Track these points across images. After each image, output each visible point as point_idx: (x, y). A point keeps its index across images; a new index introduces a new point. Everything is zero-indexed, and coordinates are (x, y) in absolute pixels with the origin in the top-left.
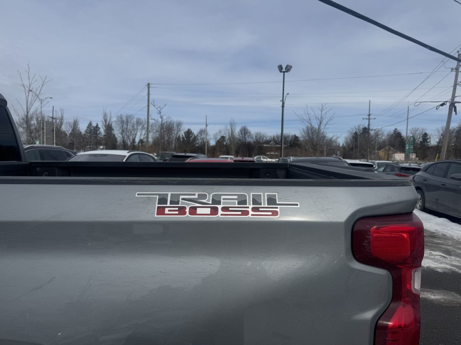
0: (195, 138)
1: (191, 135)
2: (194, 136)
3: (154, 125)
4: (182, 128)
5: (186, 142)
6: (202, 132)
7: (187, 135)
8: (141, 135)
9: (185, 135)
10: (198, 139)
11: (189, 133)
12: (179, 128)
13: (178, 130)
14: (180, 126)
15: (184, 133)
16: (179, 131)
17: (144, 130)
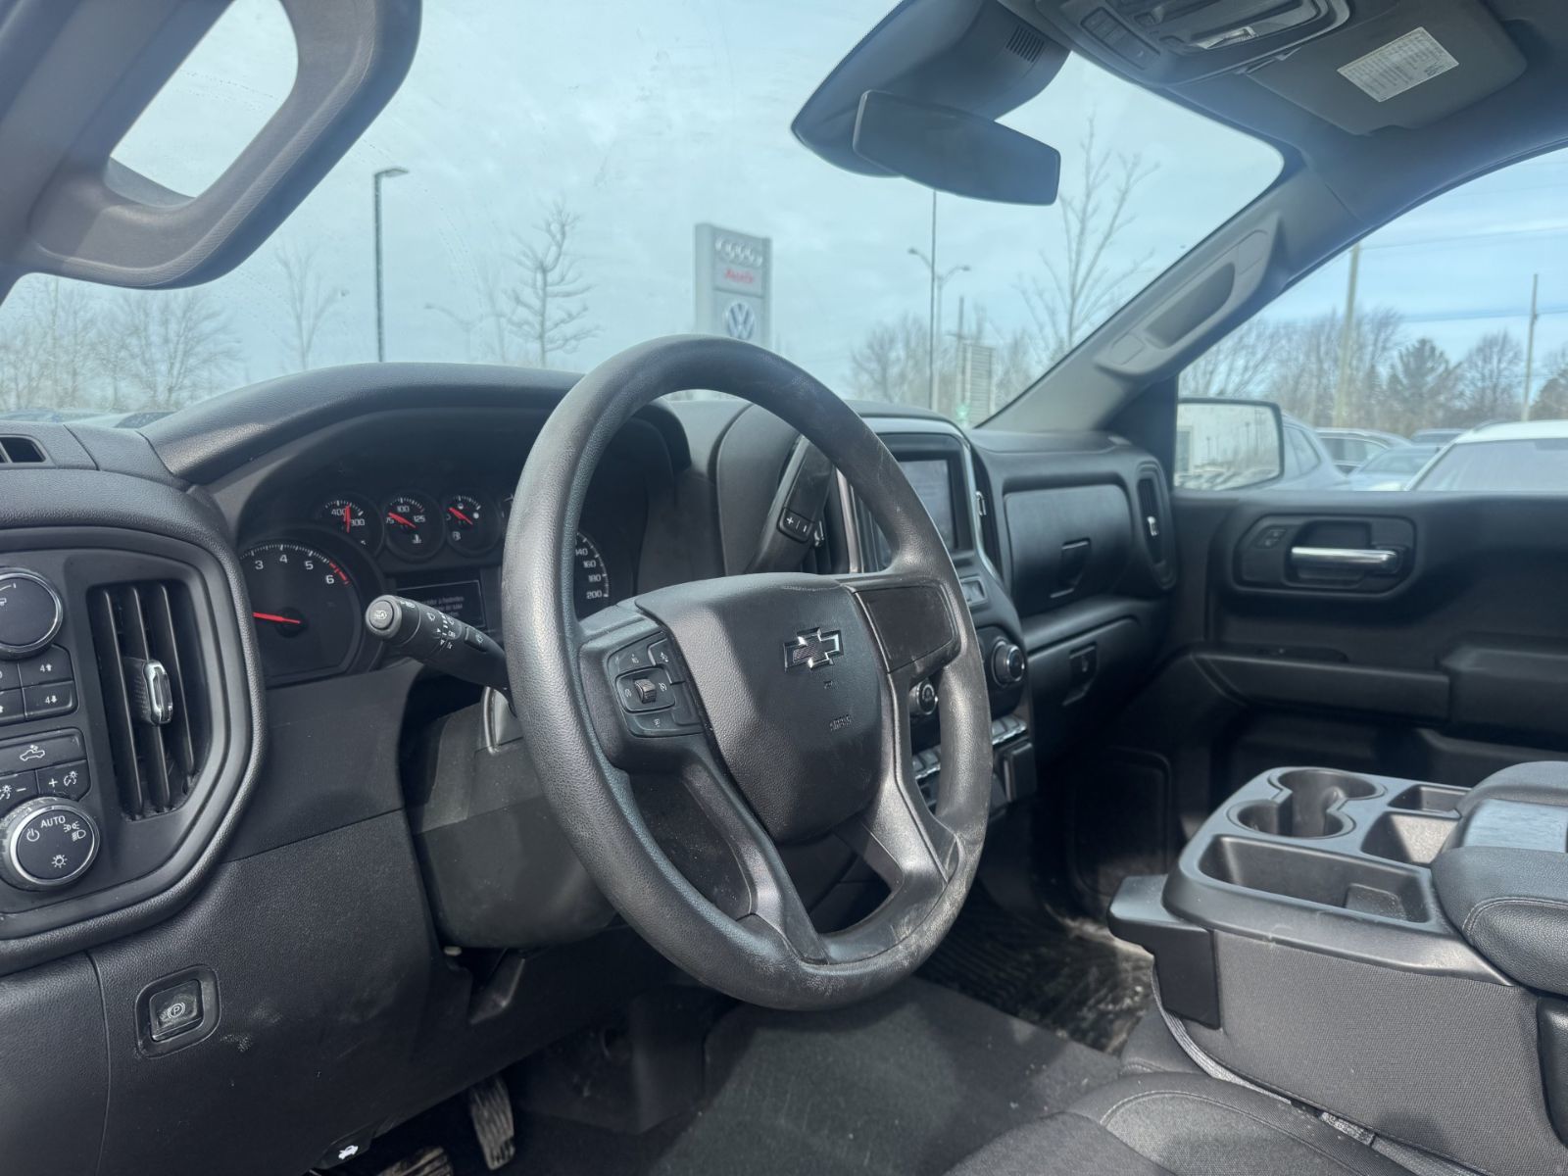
0: (1450, 375)
1: (1429, 365)
2: (1442, 368)
3: (1282, 331)
4: (1397, 338)
5: (1407, 394)
6: (1491, 348)
7: (1413, 365)
8: (1229, 375)
9: (1406, 366)
10: (1460, 378)
11: (1424, 353)
12: (1383, 336)
13: (1380, 345)
14: (1391, 328)
15: (1401, 357)
16: (1384, 349)
17: (1244, 352)
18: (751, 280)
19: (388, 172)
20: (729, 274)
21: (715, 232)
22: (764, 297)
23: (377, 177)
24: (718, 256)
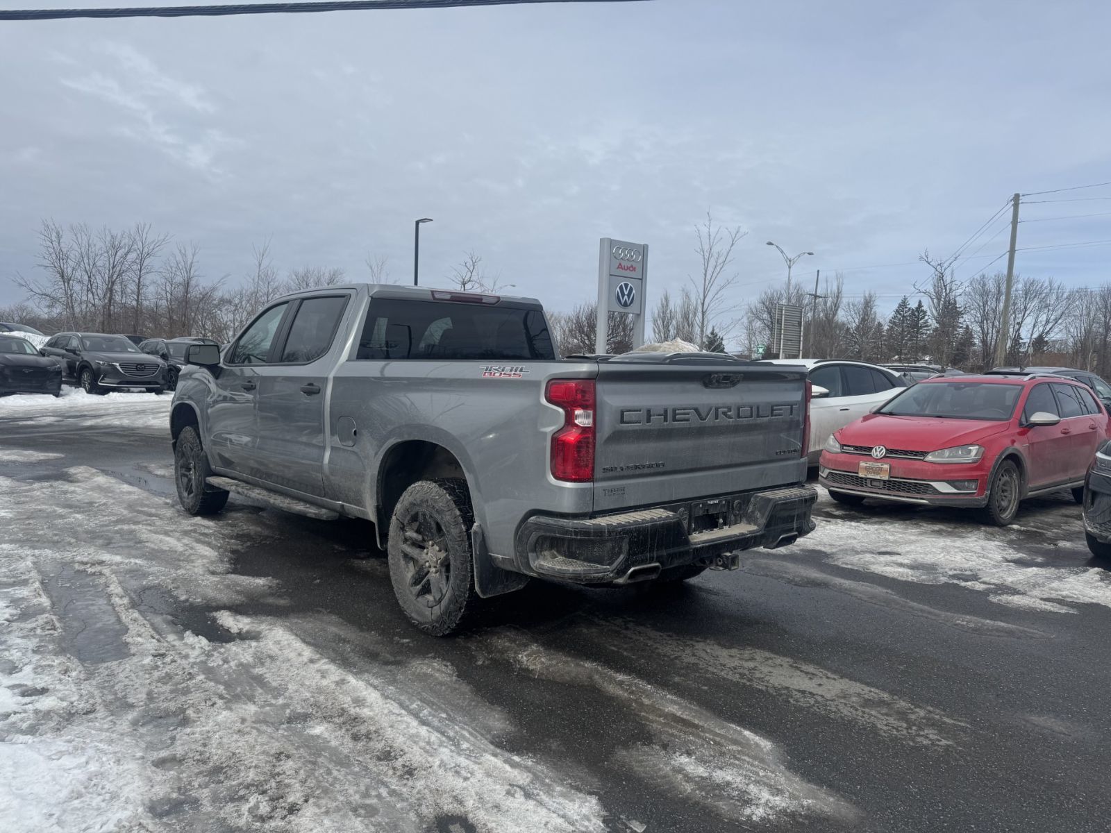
18: (634, 269)
19: (423, 220)
20: (620, 266)
21: (612, 243)
22: (642, 279)
23: (417, 223)
24: (614, 257)
